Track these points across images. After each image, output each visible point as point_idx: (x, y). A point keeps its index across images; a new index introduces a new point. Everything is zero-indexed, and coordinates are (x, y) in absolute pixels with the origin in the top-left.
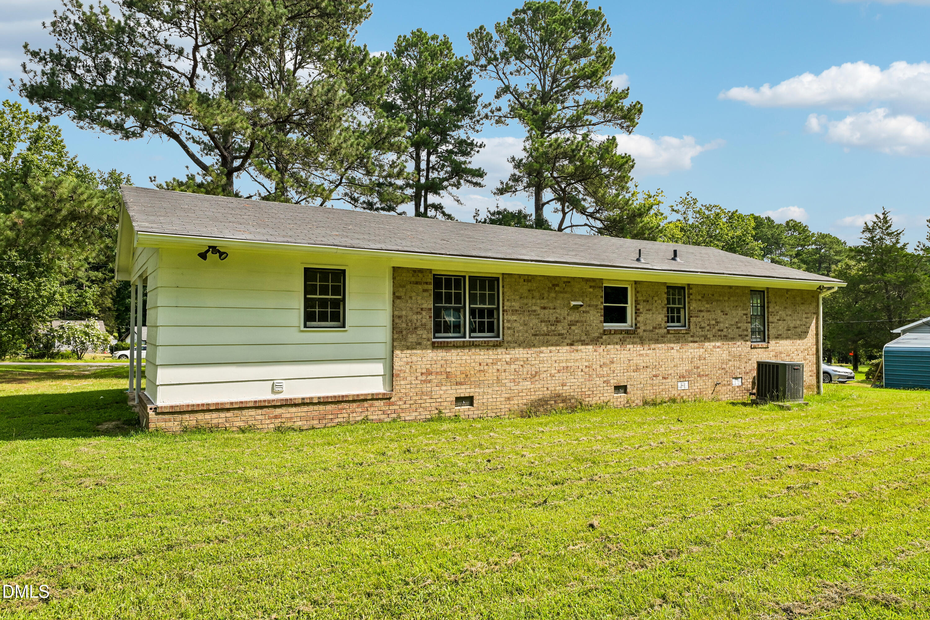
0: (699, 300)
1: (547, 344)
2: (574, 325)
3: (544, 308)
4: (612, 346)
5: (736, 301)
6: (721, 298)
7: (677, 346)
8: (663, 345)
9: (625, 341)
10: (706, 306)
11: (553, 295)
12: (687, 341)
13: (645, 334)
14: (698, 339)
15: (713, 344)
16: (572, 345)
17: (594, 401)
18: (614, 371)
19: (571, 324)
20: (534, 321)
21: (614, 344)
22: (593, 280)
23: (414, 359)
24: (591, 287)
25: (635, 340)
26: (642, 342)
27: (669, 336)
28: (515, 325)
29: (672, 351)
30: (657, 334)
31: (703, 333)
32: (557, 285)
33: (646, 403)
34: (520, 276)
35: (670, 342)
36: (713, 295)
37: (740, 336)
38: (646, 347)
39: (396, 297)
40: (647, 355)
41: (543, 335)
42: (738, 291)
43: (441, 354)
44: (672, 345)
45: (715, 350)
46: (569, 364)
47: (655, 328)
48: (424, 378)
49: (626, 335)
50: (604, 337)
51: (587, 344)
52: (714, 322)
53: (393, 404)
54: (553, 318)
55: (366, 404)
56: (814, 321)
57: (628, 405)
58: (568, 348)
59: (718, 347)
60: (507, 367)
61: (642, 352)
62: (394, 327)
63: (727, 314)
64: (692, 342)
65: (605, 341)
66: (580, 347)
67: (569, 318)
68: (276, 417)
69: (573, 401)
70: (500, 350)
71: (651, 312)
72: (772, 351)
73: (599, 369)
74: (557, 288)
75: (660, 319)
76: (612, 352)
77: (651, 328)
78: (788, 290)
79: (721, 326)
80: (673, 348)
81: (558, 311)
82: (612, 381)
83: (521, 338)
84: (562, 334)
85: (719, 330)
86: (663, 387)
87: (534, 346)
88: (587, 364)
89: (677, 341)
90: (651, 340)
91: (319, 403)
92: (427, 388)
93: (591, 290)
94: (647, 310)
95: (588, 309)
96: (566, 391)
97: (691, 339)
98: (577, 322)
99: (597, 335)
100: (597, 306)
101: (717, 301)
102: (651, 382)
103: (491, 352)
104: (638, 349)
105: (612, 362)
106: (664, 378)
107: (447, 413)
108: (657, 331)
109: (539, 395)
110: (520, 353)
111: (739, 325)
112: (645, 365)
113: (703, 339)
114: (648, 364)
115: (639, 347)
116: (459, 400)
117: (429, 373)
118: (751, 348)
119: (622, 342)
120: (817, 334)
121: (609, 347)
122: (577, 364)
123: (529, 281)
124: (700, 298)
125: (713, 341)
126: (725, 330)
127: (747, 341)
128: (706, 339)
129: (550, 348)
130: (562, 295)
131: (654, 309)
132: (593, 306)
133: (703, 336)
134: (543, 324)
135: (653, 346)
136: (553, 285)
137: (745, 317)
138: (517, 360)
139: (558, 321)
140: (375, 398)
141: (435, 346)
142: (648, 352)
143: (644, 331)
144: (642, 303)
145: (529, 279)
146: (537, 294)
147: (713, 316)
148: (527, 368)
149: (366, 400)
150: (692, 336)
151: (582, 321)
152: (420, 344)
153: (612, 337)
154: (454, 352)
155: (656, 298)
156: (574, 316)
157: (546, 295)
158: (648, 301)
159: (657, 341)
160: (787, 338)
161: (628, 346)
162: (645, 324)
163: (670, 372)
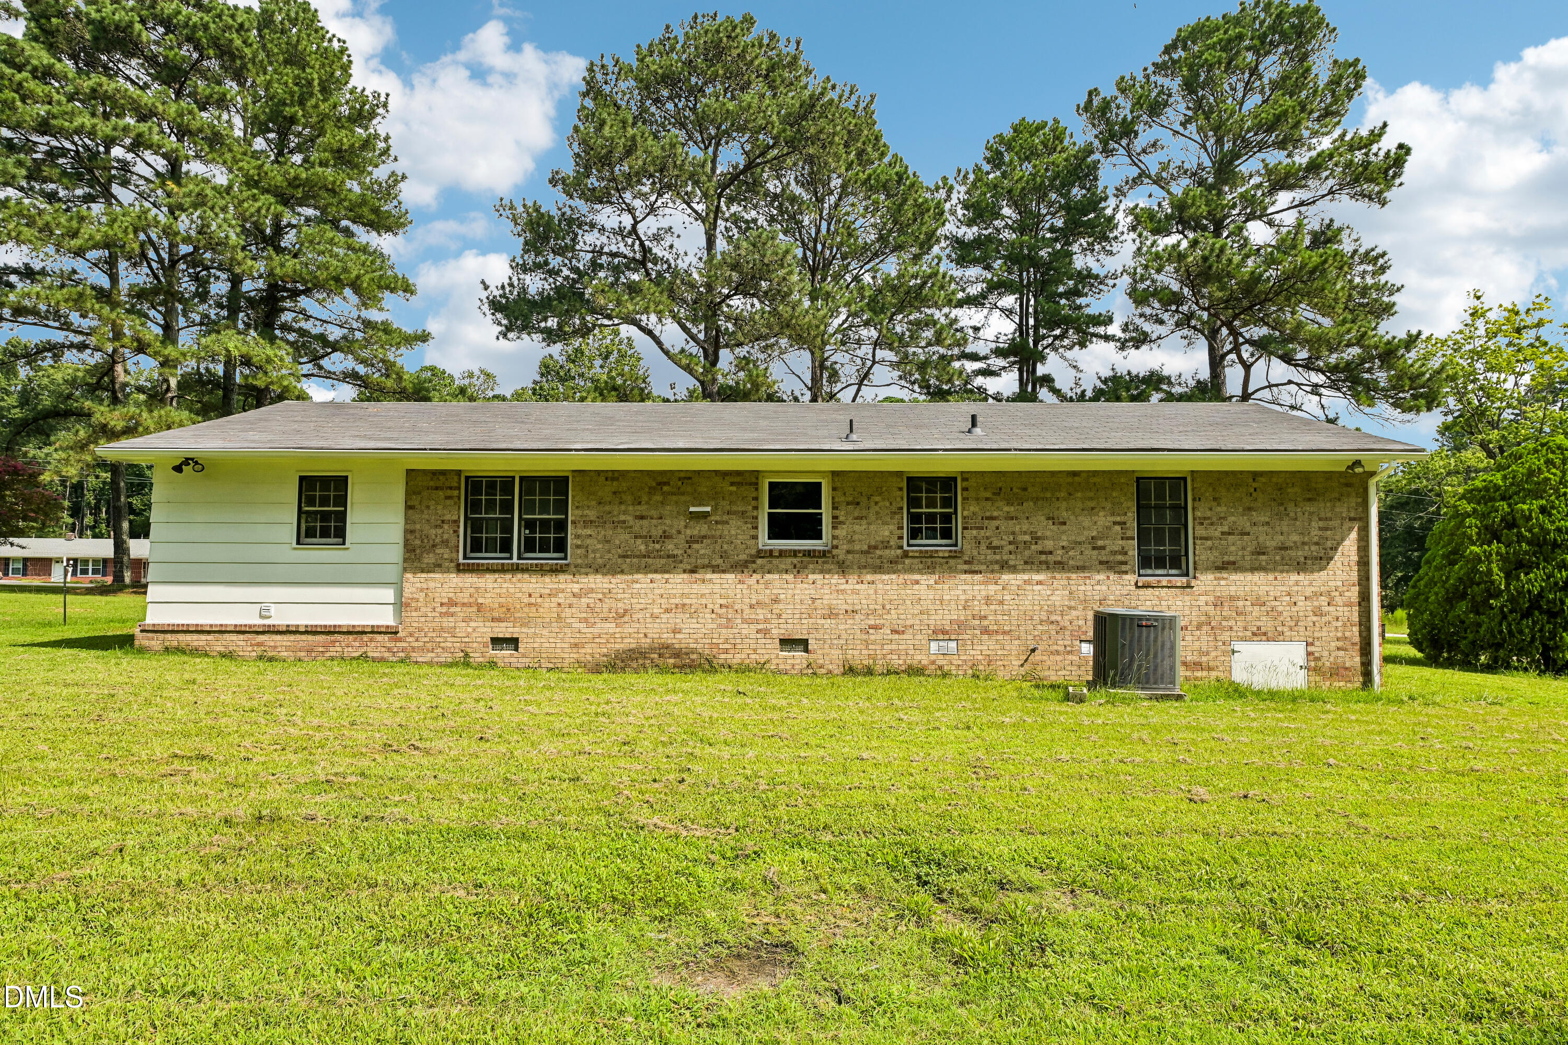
0: (987, 499)
1: (647, 569)
2: (697, 542)
3: (642, 518)
4: (777, 576)
5: (1091, 499)
6: (1048, 495)
7: (927, 580)
8: (894, 576)
9: (806, 567)
10: (1006, 509)
11: (658, 498)
12: (953, 570)
13: (850, 557)
14: (983, 567)
15: (1026, 577)
16: (693, 571)
17: (736, 659)
18: (779, 616)
19: (691, 541)
20: (622, 537)
21: (780, 572)
22: (739, 473)
23: (432, 585)
24: (732, 484)
25: (826, 566)
26: (843, 568)
27: (907, 561)
28: (588, 541)
29: (916, 587)
30: (880, 557)
31: (998, 557)
32: (665, 484)
33: (850, 671)
34: (598, 473)
35: (911, 570)
36: (1025, 489)
37: (1101, 563)
38: (853, 579)
39: (409, 507)
40: (855, 592)
41: (638, 557)
42: (1095, 480)
43: (470, 580)
44: (917, 577)
45: (1028, 587)
46: (687, 601)
47: (876, 548)
48: (444, 609)
49: (806, 559)
50: (759, 561)
51: (724, 572)
52: (1027, 538)
53: (400, 640)
54: (657, 532)
55: (365, 638)
56: (1354, 535)
57: (812, 670)
58: (685, 576)
59: (1039, 583)
60: (575, 600)
61: (843, 587)
62: (407, 543)
63: (1064, 523)
64: (966, 572)
65: (762, 567)
66: (709, 576)
67: (689, 532)
68: (259, 644)
69: (694, 656)
70: (562, 577)
71: (864, 522)
72: (1206, 593)
73: (747, 611)
74: (665, 488)
75: (887, 533)
76: (777, 584)
77: (865, 548)
78: (1255, 475)
79: (1049, 544)
80: (917, 582)
81: (668, 522)
82: (773, 631)
83: (600, 561)
84: (674, 556)
85: (1041, 553)
86: (894, 647)
87: (622, 572)
88: (723, 602)
89: (930, 569)
90: (865, 567)
91: (306, 632)
92: (448, 622)
93: (734, 488)
94: (856, 518)
95: (725, 517)
96: (681, 641)
97: (966, 567)
98: (704, 537)
99: (743, 557)
100: (743, 513)
101: (1036, 500)
102: (865, 637)
103: (547, 579)
104: (833, 581)
105: (776, 601)
106: (894, 632)
107: (476, 658)
108: (878, 552)
109: (630, 643)
110: (598, 582)
111: (1100, 543)
112: (850, 608)
113: (997, 567)
114: (857, 607)
115: (835, 579)
116: (497, 642)
117: (452, 603)
118: (1137, 587)
119: (798, 570)
120: (1364, 563)
121: (768, 576)
122: (704, 601)
123: (614, 479)
124: (988, 495)
125: (1024, 571)
126: (1060, 552)
127: (1126, 573)
128: (1005, 566)
129: (650, 576)
130: (674, 498)
131: (872, 517)
132: (735, 513)
133: (997, 562)
134: (639, 541)
135: (869, 577)
136: (659, 484)
137: (1118, 528)
138: (592, 591)
139: (666, 536)
140: (375, 631)
141: (460, 569)
142: (857, 587)
143: (848, 552)
144: (843, 507)
145: (614, 476)
146: (628, 498)
147: (1025, 528)
148: (608, 603)
149: (365, 633)
150: (966, 562)
151: (713, 537)
152: (440, 566)
153: (776, 561)
154: (490, 577)
155: (877, 499)
156: (700, 529)
157: (645, 498)
158: (858, 504)
159: (878, 569)
160: (1253, 570)
161: (811, 577)
162: (851, 541)
163: (909, 623)
